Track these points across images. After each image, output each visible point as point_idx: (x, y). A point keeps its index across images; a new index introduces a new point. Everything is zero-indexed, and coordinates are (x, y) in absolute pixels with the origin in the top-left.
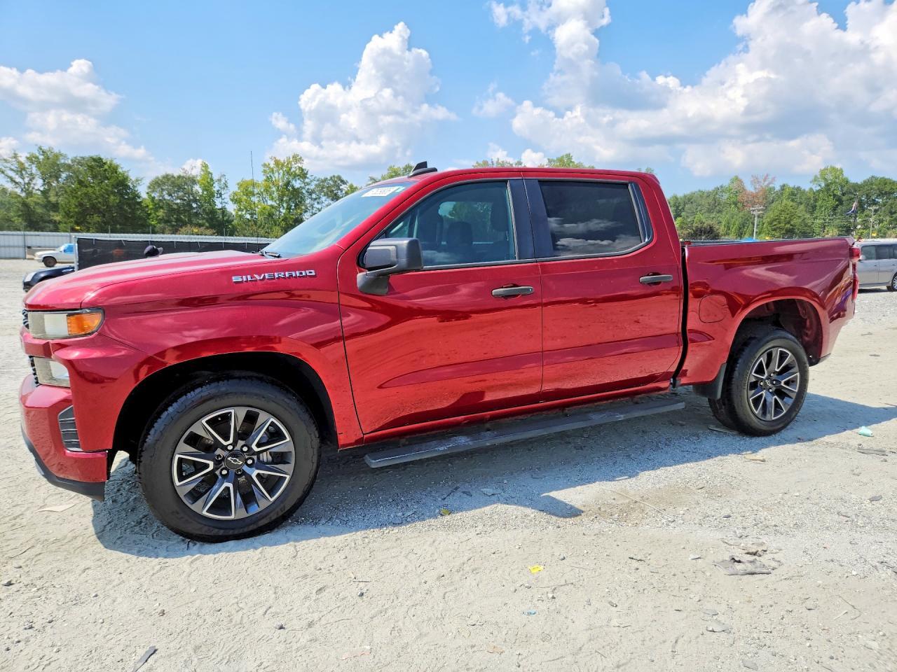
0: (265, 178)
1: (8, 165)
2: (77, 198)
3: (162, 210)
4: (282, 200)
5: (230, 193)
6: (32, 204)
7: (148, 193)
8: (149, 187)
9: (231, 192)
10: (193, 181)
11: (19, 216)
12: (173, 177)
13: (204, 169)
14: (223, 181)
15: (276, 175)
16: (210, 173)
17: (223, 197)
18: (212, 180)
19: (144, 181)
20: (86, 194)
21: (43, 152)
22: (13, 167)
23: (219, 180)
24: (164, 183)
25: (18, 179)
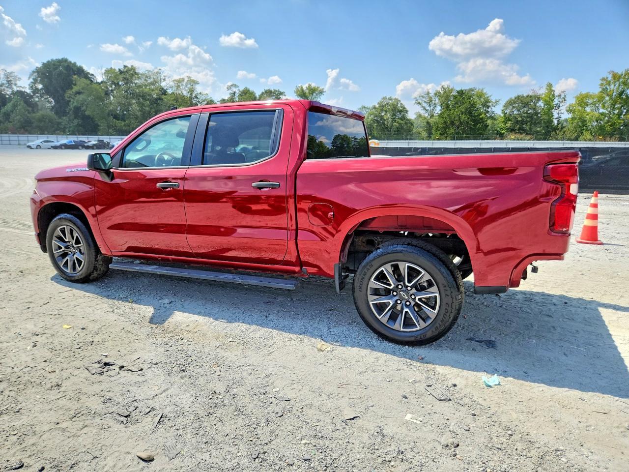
0: (601, 90)
1: (424, 99)
2: (443, 118)
3: (510, 122)
4: (614, 108)
5: (566, 106)
6: (431, 122)
7: (503, 111)
8: (504, 106)
9: (568, 104)
10: (538, 98)
11: (425, 131)
12: (523, 97)
13: (548, 88)
14: (563, 96)
15: (612, 86)
16: (552, 91)
17: (560, 108)
18: (553, 96)
19: (500, 102)
20: (448, 115)
21: (444, 89)
22: (426, 101)
23: (560, 96)
24: (515, 102)
25: (428, 108)
